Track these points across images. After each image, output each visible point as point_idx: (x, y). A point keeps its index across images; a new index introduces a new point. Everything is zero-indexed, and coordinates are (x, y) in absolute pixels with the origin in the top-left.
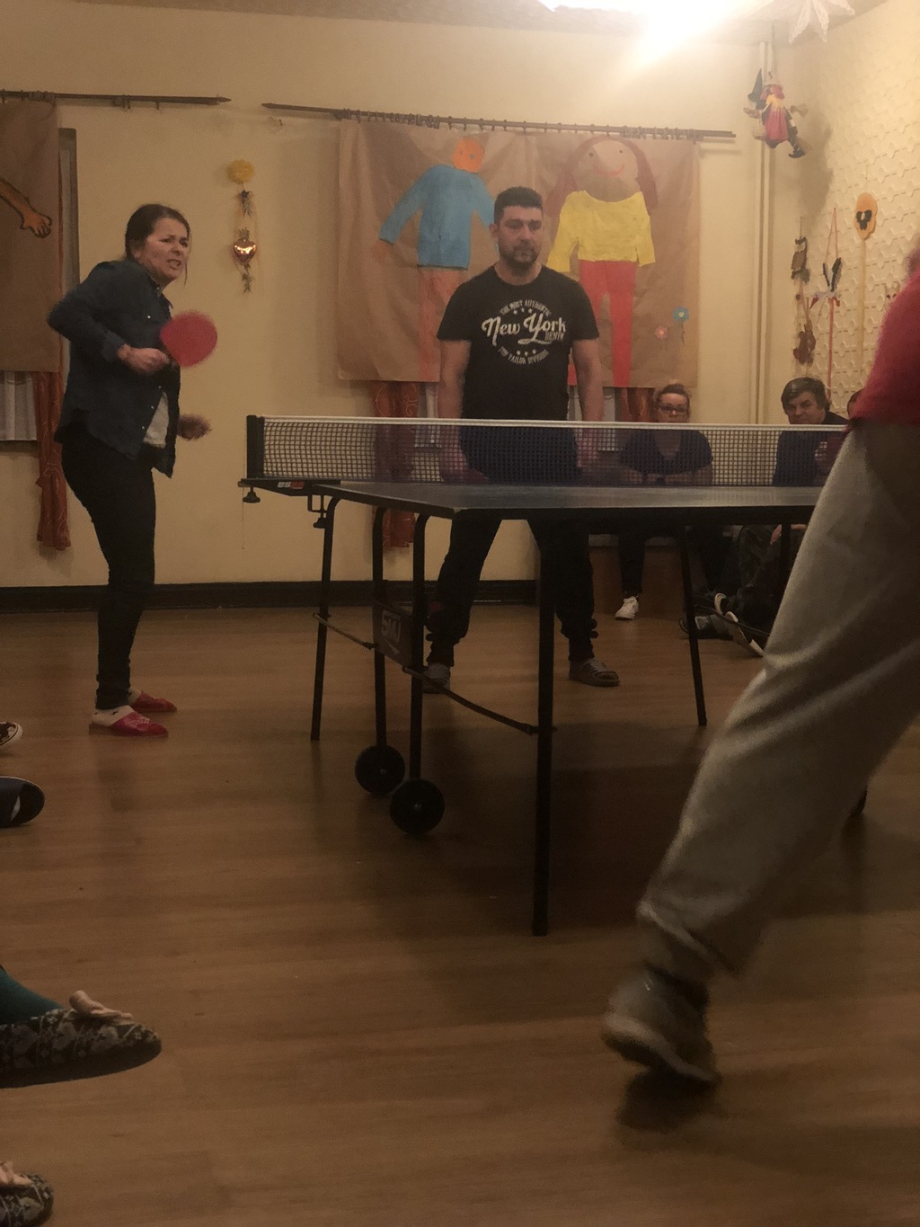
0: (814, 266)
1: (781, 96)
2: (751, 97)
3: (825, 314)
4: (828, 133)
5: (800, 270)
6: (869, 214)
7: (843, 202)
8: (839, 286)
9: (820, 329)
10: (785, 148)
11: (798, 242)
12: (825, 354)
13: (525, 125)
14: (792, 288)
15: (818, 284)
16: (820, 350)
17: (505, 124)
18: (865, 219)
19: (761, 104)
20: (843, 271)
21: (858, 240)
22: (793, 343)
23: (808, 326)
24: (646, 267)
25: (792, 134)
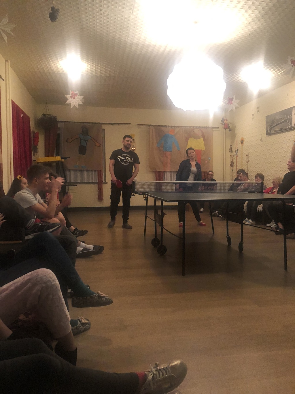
0: (233, 150)
1: (227, 121)
2: (222, 121)
3: (235, 158)
4: (235, 127)
5: (231, 151)
6: (243, 141)
7: (238, 139)
8: (238, 154)
9: (235, 161)
10: (228, 130)
11: (230, 146)
12: (236, 165)
13: (182, 127)
14: (230, 154)
15: (234, 153)
16: (235, 165)
17: (178, 126)
18: (242, 142)
19: (223, 122)
20: (238, 151)
21: (241, 146)
22: (230, 163)
23: (232, 160)
24: (203, 150)
25: (229, 127)
